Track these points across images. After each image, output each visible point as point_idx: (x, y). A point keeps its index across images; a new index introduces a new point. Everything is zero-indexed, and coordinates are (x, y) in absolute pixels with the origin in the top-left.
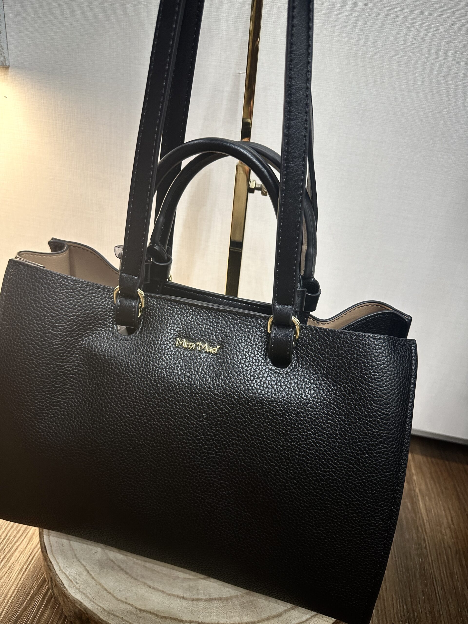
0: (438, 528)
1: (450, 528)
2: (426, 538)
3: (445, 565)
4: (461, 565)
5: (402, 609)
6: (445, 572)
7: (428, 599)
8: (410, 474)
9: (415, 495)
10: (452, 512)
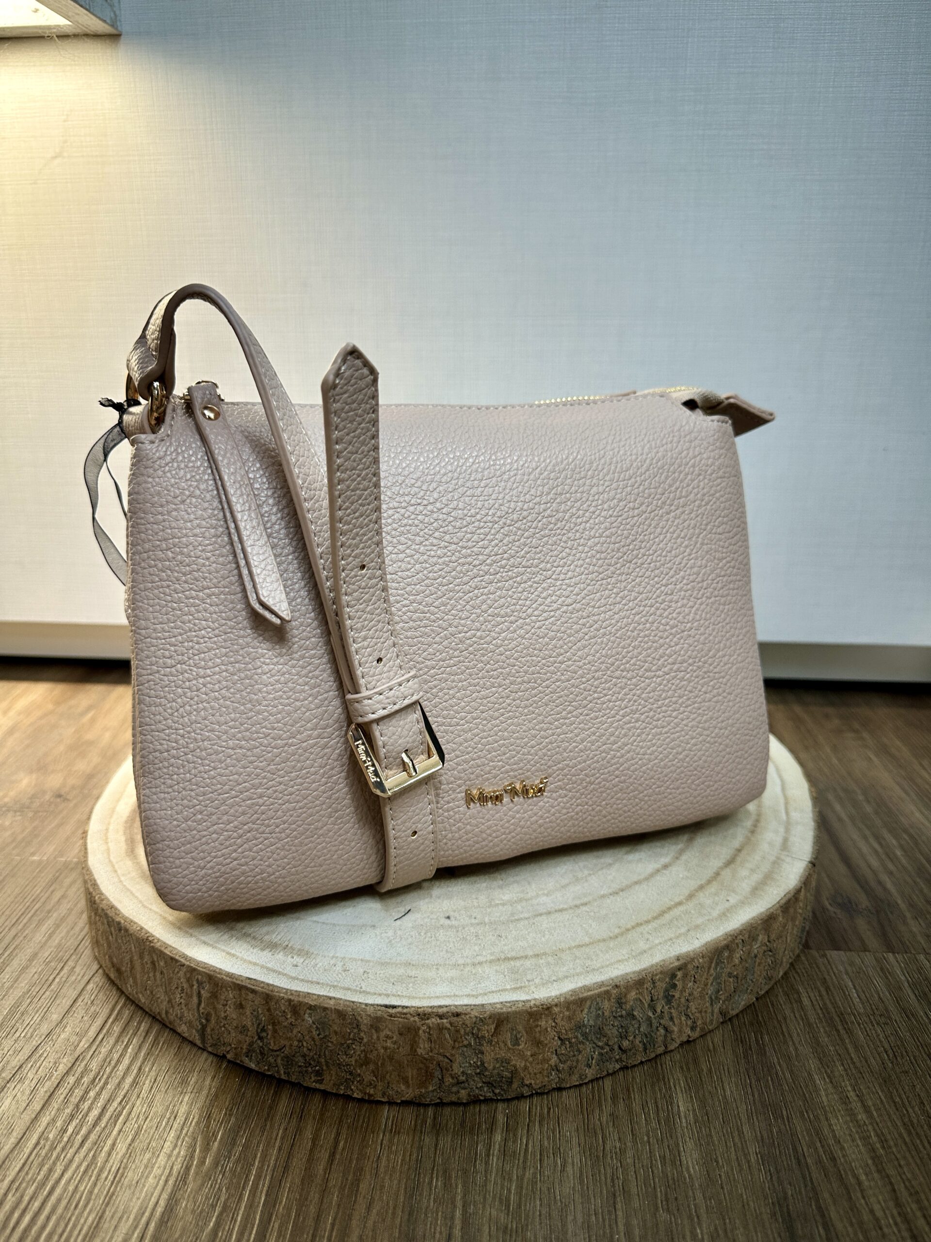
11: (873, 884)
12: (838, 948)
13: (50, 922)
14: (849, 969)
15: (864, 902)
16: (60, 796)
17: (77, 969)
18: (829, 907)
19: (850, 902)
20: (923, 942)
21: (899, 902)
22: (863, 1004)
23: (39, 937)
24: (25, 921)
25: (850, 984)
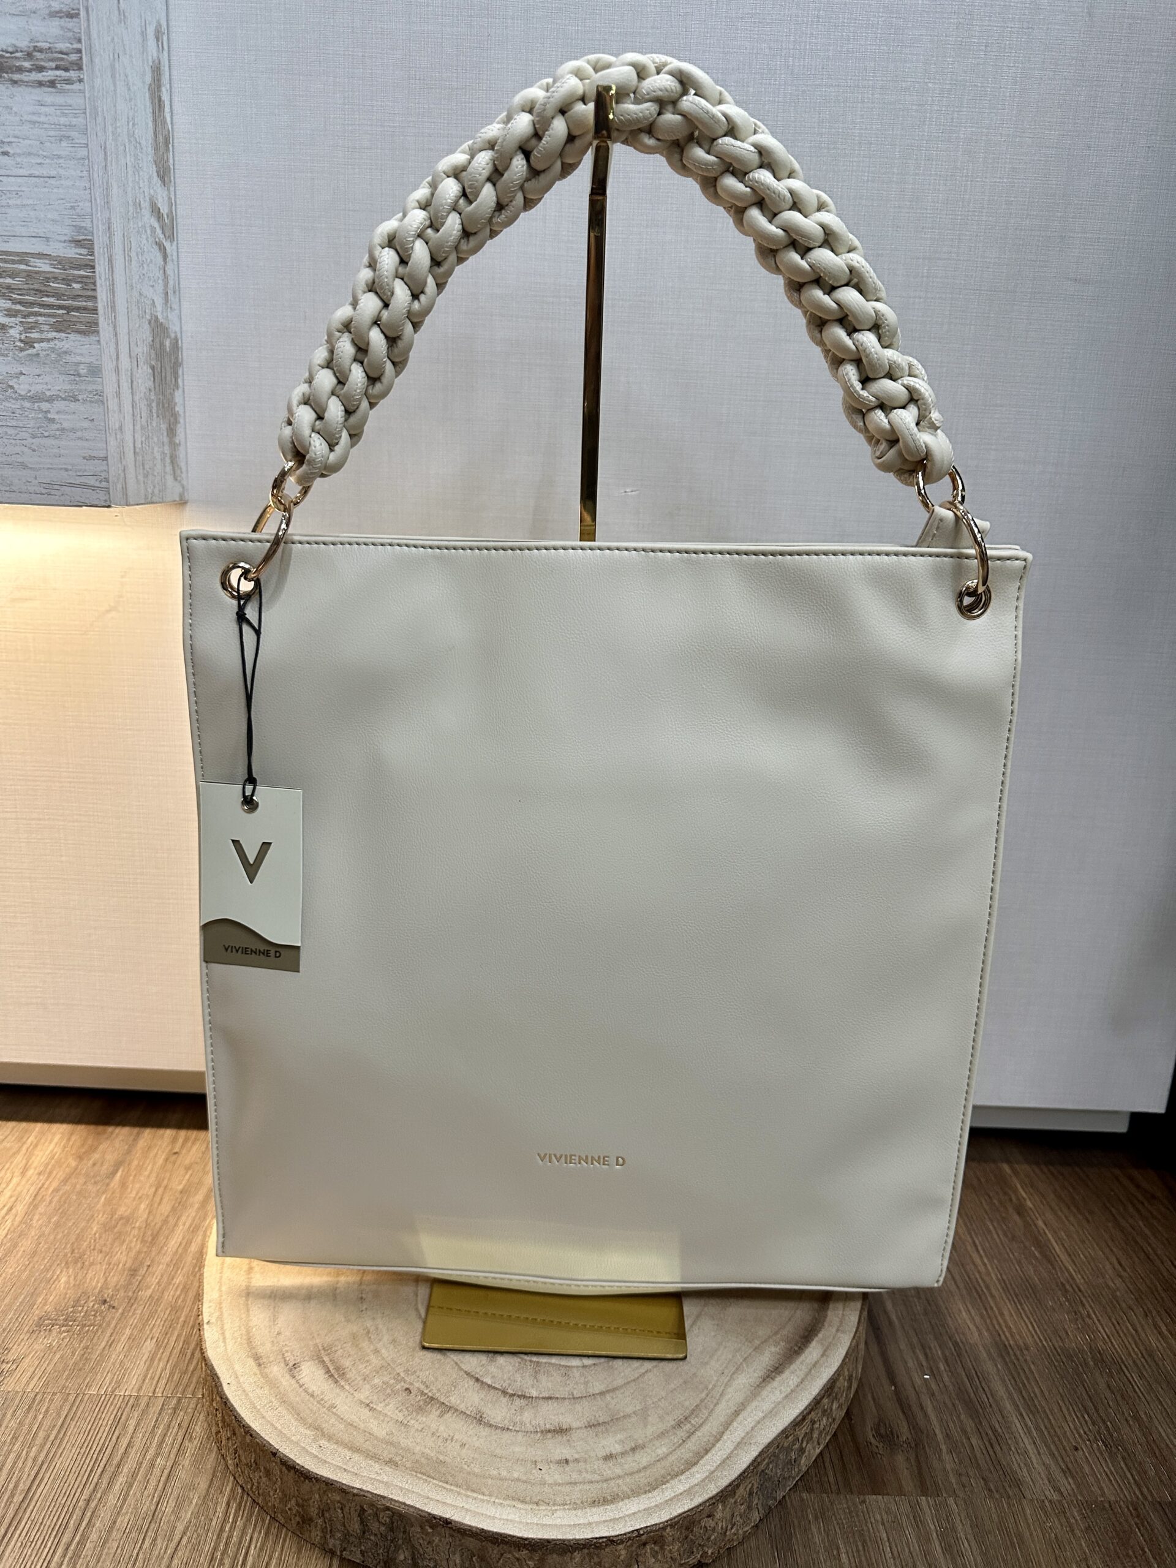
0: (1101, 1280)
1: (1121, 1277)
2: (1083, 1299)
3: (1132, 1336)
4: (1161, 1333)
5: (1083, 1422)
6: (1136, 1349)
7: (1122, 1396)
8: (1018, 1199)
9: (1039, 1231)
10: (1114, 1249)
11: (916, 1409)
12: (875, 1493)
13: (121, 1479)
14: (885, 1517)
15: (904, 1432)
16: (105, 1302)
17: (159, 1542)
18: (873, 1441)
19: (892, 1432)
20: (953, 1481)
21: (937, 1431)
22: (894, 1560)
23: (112, 1500)
24: (95, 1480)
25: (885, 1535)
